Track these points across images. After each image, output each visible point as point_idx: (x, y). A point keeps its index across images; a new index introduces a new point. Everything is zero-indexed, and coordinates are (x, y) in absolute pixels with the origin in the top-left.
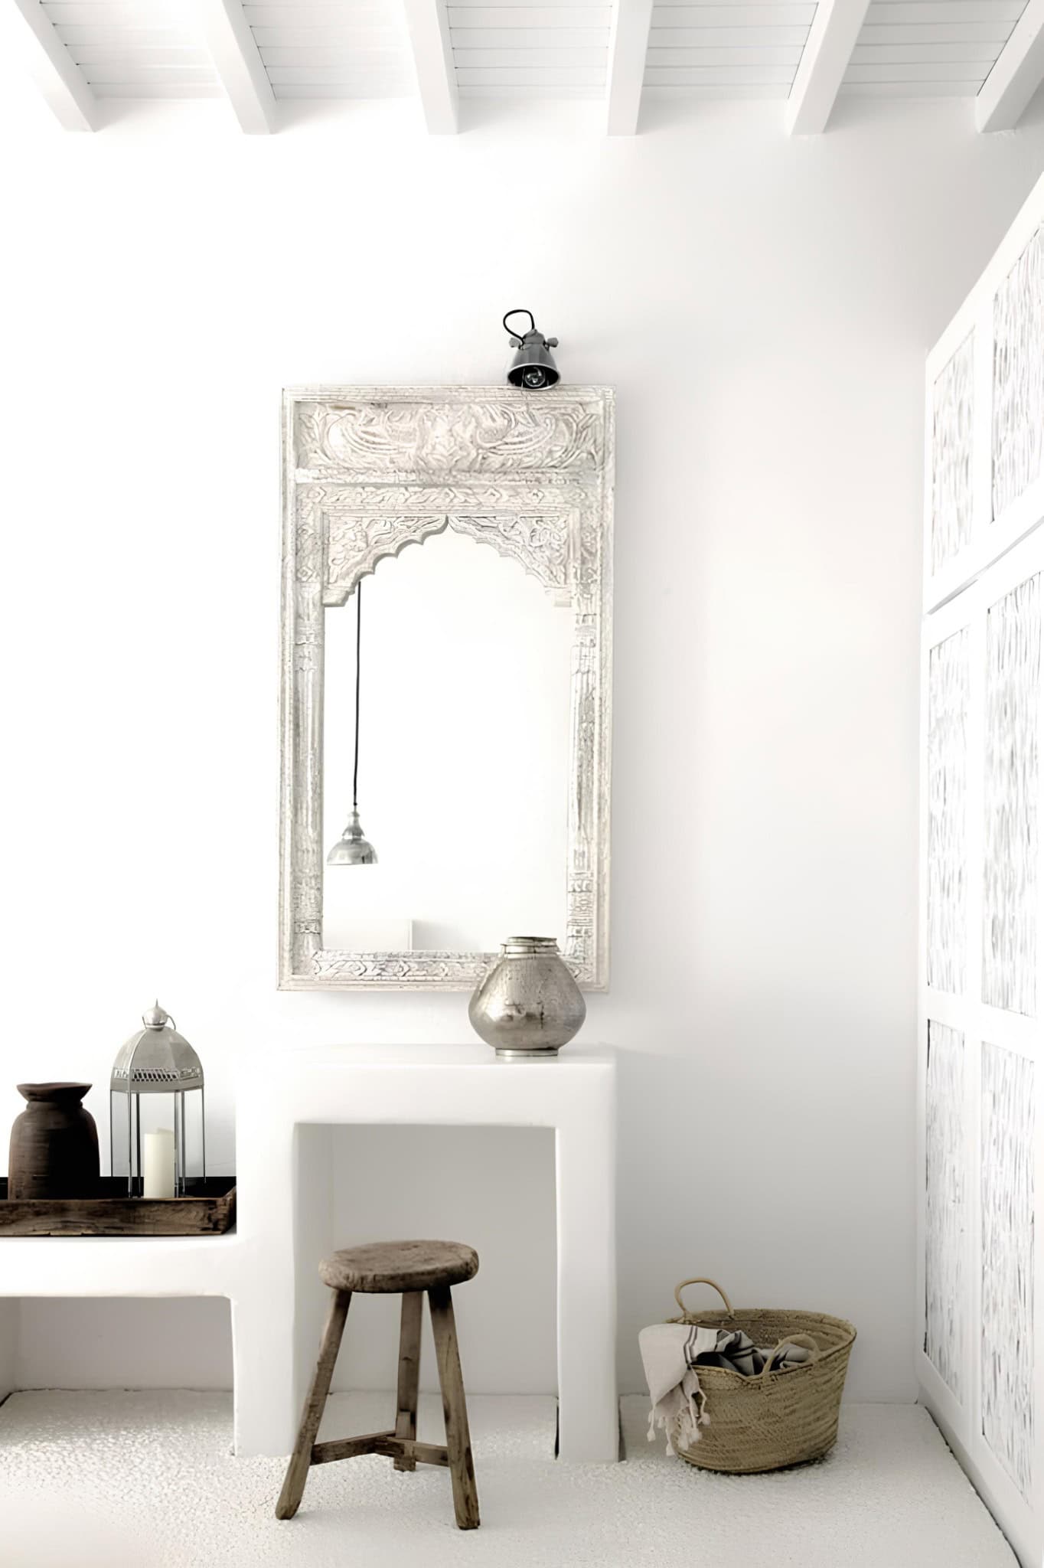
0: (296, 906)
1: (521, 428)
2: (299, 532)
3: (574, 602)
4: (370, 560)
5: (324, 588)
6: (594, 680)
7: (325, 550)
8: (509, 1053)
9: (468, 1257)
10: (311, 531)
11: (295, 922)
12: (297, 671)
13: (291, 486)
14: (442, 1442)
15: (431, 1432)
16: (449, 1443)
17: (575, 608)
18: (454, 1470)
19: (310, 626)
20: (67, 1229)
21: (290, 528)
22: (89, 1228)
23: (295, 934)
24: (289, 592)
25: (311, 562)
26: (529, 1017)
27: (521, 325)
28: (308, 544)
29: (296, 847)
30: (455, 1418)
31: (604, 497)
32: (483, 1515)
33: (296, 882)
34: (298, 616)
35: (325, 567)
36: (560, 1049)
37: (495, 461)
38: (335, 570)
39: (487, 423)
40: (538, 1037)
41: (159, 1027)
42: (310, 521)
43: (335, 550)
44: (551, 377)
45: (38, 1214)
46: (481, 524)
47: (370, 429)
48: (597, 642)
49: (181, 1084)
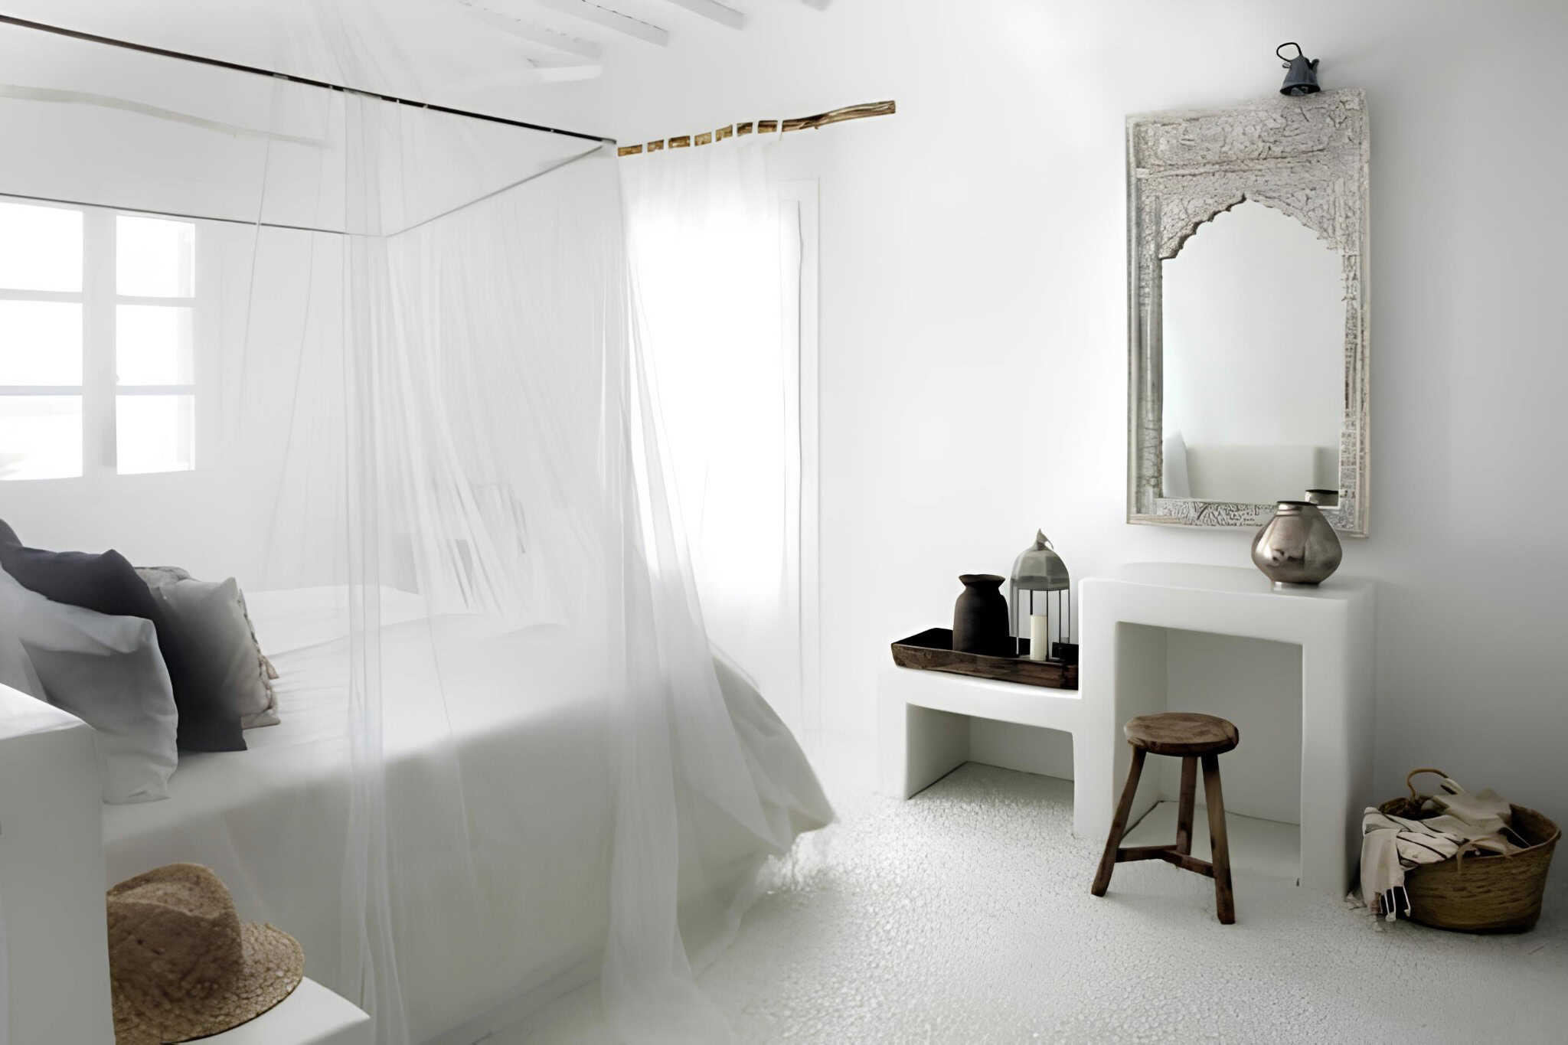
0: (1140, 466)
1: (1295, 125)
2: (1140, 210)
3: (1341, 246)
4: (1190, 227)
5: (1158, 247)
6: (1356, 304)
7: (1158, 223)
8: (1279, 584)
9: (1231, 734)
10: (1148, 210)
11: (1140, 478)
12: (1140, 305)
13: (1133, 180)
14: (1209, 860)
15: (1202, 851)
16: (1214, 860)
17: (1341, 252)
18: (1218, 880)
19: (1149, 274)
20: (976, 673)
21: (1133, 208)
22: (990, 674)
23: (1139, 486)
24: (1133, 253)
25: (1149, 231)
26: (1291, 559)
27: (1291, 53)
28: (1146, 218)
29: (1139, 426)
30: (1219, 845)
31: (1361, 169)
32: (1237, 915)
33: (1140, 450)
34: (1140, 268)
35: (1158, 233)
36: (1323, 583)
37: (1277, 150)
38: (1166, 235)
39: (1271, 124)
40: (1297, 573)
41: (1041, 545)
42: (1147, 202)
43: (1166, 221)
44: (1314, 89)
45: (962, 661)
46: (1267, 196)
47: (1187, 137)
48: (1358, 276)
49: (1050, 586)
